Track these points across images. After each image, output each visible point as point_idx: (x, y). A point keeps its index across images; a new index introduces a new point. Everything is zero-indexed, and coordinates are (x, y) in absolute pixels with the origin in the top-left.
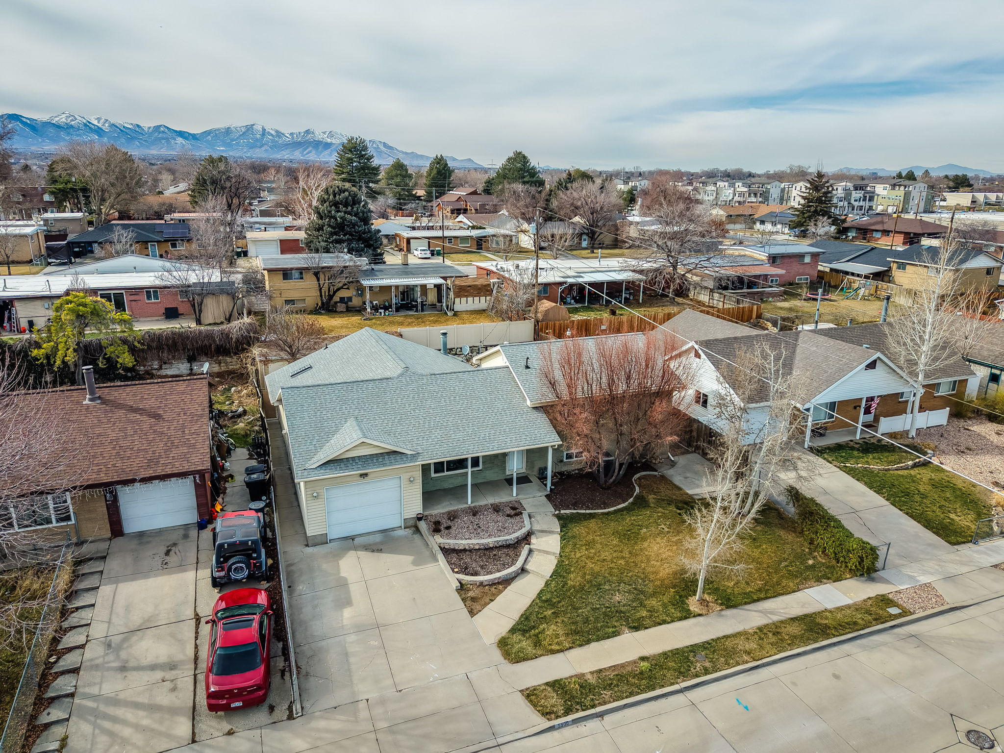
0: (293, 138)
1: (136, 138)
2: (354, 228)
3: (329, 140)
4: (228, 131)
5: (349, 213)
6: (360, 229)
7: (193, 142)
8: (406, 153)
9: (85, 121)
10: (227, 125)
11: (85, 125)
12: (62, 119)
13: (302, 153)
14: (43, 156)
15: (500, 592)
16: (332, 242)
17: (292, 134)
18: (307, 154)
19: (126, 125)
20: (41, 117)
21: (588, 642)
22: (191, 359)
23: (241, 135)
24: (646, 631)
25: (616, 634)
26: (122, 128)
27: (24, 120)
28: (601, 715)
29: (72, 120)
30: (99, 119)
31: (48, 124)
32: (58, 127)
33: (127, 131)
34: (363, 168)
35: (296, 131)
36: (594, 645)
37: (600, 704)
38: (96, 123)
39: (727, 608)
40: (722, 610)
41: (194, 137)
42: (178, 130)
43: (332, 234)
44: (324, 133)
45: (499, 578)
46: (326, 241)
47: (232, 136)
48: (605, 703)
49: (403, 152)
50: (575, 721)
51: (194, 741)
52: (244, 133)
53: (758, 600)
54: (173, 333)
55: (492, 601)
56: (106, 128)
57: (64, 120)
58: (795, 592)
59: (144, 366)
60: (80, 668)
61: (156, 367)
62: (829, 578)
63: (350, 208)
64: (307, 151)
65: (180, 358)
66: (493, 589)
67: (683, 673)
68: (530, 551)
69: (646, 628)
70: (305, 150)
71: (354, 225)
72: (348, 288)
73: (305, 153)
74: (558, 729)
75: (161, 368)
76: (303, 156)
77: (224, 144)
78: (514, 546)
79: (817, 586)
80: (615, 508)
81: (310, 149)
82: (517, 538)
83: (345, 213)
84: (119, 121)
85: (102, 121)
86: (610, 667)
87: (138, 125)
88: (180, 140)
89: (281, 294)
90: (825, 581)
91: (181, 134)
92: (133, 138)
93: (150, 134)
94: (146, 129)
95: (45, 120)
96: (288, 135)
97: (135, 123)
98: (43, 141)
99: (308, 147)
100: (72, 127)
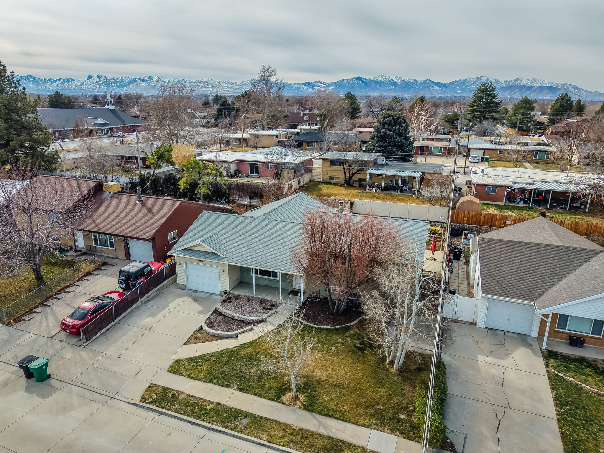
0: (506, 84)
1: (413, 87)
2: (391, 139)
3: (531, 85)
4: (465, 81)
5: (390, 130)
6: (395, 139)
7: (443, 89)
8: (591, 92)
9: (389, 79)
10: (465, 78)
11: (389, 81)
12: (379, 79)
13: (510, 94)
14: (366, 97)
15: (213, 340)
16: (377, 147)
17: (506, 81)
18: (513, 94)
19: (409, 80)
20: (370, 77)
21: (210, 382)
22: (251, 198)
23: (472, 84)
24: (245, 394)
25: (228, 386)
26: (407, 82)
27: (363, 79)
28: (161, 414)
29: (384, 79)
30: (396, 78)
31: (373, 81)
32: (377, 82)
33: (409, 83)
34: (488, 103)
35: (509, 79)
36: (211, 385)
37: (167, 409)
38: (394, 79)
39: (304, 409)
40: (300, 408)
41: (445, 85)
42: (436, 81)
43: (377, 141)
44: (529, 80)
45: (218, 334)
46: (374, 146)
47: (467, 84)
48: (169, 410)
49: (588, 92)
50: (148, 409)
51: (51, 338)
52: (475, 82)
53: (331, 416)
54: (243, 183)
55: (202, 342)
56: (399, 82)
57: (380, 79)
58: (364, 426)
59: (232, 197)
60: (60, 299)
61: (237, 199)
62: (402, 433)
63: (390, 127)
64: (514, 92)
65: (246, 196)
66: (210, 338)
67: (223, 422)
68: (252, 329)
69: (246, 392)
70: (513, 91)
71: (391, 137)
72: (360, 174)
73: (512, 93)
74: (139, 407)
75: (238, 200)
76: (510, 95)
77: (461, 89)
78: (247, 323)
79: (388, 433)
80: (322, 327)
81: (516, 90)
82: (253, 320)
83: (388, 129)
84: (406, 78)
85: (398, 78)
86: (198, 398)
87: (416, 80)
88: (436, 88)
89: (328, 173)
90: (397, 433)
91: (438, 84)
92: (411, 87)
93: (421, 85)
94: (419, 82)
95: (371, 79)
96: (503, 82)
97: (414, 79)
98: (369, 90)
99: (515, 90)
100: (383, 82)
